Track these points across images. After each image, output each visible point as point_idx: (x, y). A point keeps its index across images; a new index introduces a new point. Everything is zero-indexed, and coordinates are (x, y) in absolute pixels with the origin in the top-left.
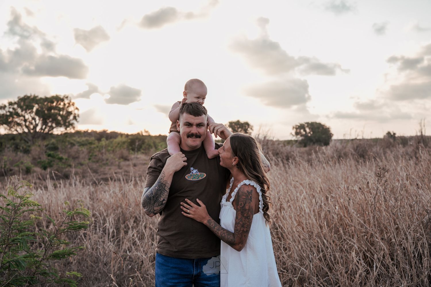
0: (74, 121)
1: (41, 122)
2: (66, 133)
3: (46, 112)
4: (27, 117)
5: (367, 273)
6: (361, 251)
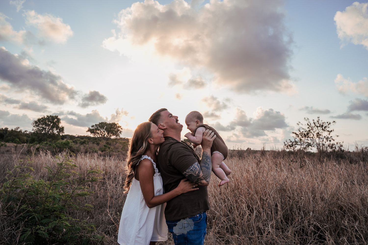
0: (120, 134)
1: (107, 133)
2: (116, 138)
3: (109, 129)
4: (102, 131)
5: (250, 216)
6: (246, 203)
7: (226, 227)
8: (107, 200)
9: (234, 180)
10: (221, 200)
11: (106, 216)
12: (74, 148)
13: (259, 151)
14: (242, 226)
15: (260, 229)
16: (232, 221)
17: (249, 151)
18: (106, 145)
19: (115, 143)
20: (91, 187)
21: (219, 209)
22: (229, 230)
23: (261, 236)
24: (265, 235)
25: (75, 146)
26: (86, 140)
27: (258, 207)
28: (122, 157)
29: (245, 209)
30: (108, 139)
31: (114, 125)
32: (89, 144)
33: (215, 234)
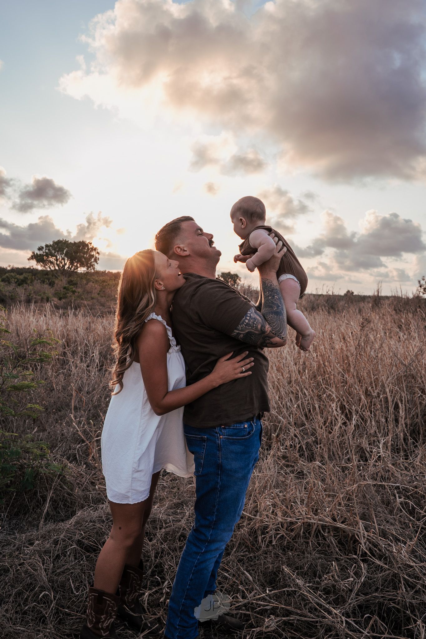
0: (95, 263)
1: (68, 262)
3: (73, 254)
4: (58, 257)
5: (346, 426)
6: (338, 401)
7: (298, 446)
8: (72, 395)
9: (317, 356)
10: (291, 395)
11: (69, 426)
12: (4, 293)
13: (369, 297)
14: (330, 444)
15: (363, 450)
16: (312, 435)
17: (350, 297)
18: (67, 286)
19: (85, 282)
20: (39, 369)
21: (287, 412)
22: (304, 452)
23: (365, 464)
24: (371, 462)
25: (6, 288)
26: (29, 276)
27: (361, 409)
28: (100, 309)
29: (335, 412)
30: (71, 274)
31: (83, 246)
32: (33, 286)
33: (278, 459)
